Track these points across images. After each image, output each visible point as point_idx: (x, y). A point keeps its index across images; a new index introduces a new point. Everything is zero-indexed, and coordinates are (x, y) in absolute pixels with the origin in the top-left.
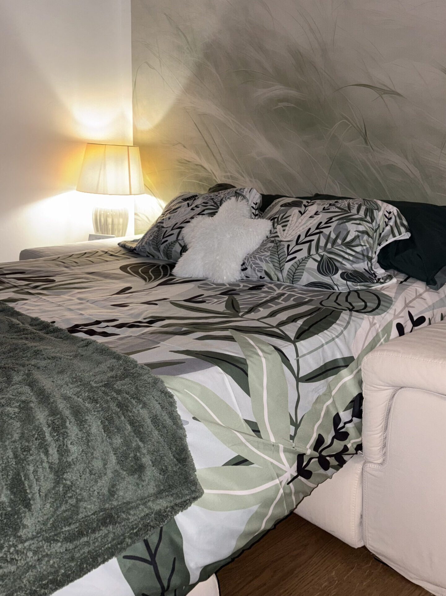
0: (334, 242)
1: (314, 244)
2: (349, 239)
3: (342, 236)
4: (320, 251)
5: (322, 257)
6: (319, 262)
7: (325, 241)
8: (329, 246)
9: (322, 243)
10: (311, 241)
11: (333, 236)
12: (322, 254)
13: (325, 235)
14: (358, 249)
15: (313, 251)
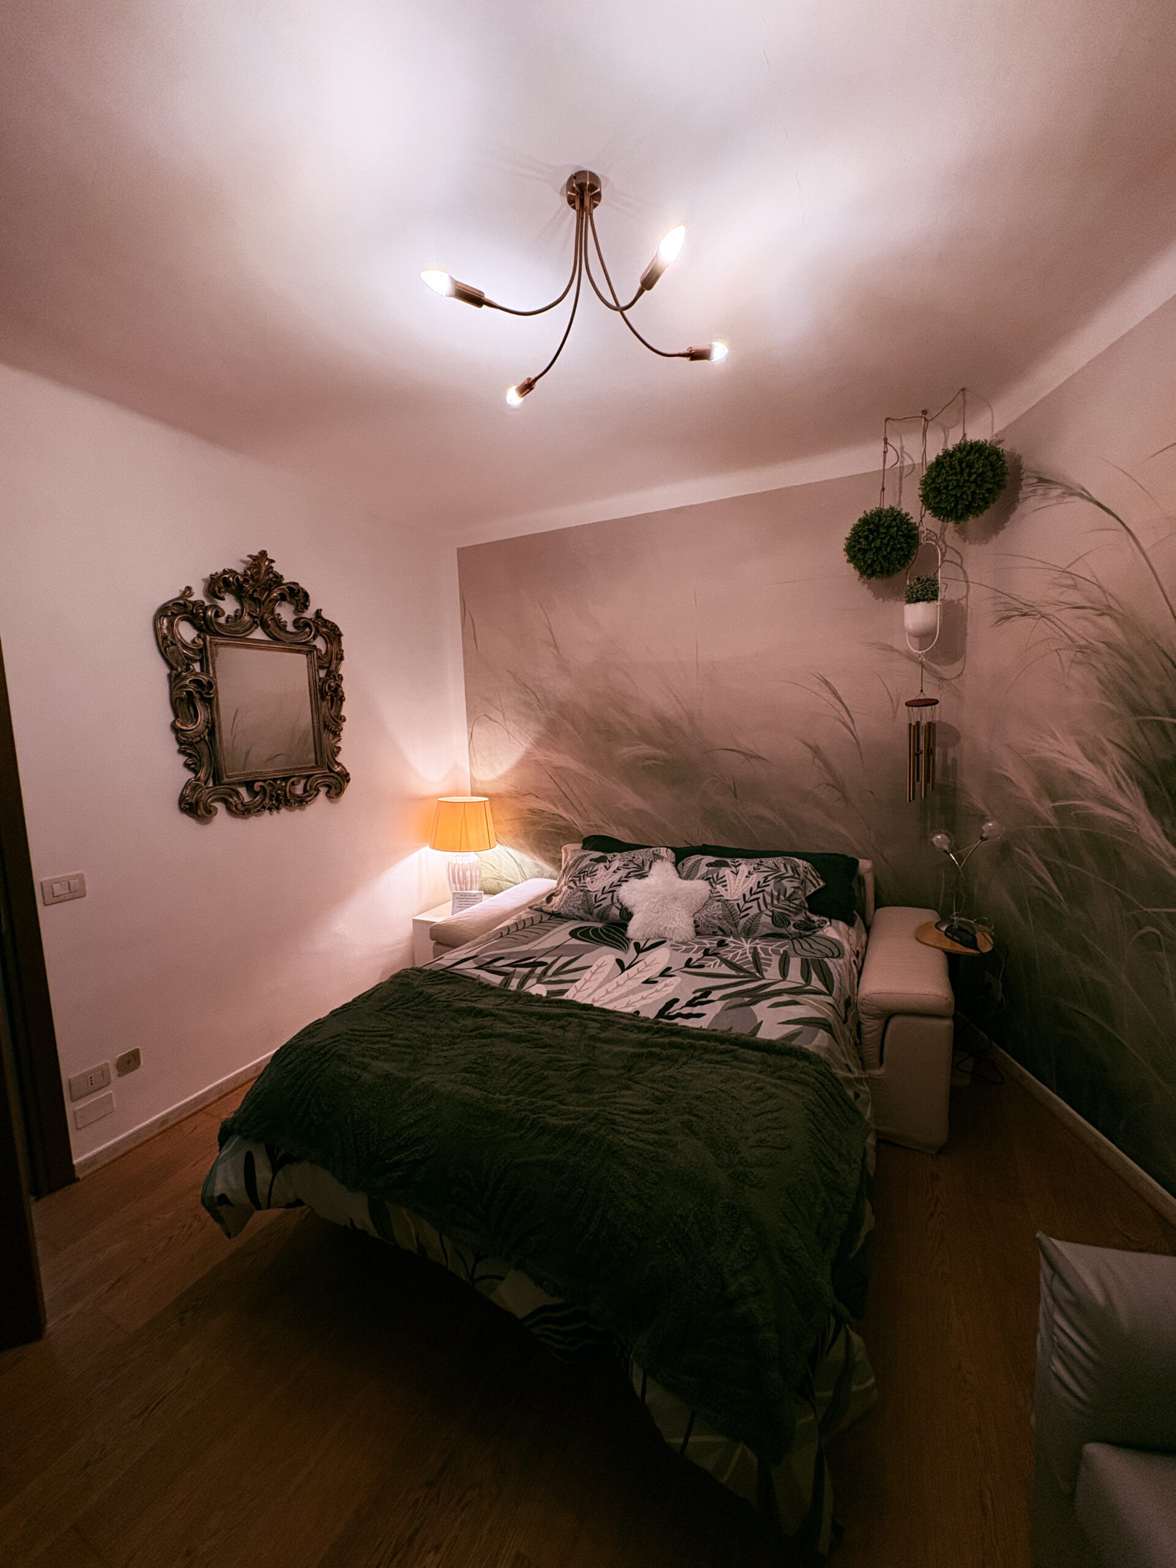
0: (778, 899)
1: (761, 901)
2: (788, 894)
3: (782, 892)
4: (769, 907)
5: (773, 912)
6: (772, 917)
7: (770, 898)
8: (775, 902)
9: (768, 899)
10: (758, 899)
11: (775, 893)
12: (772, 909)
13: (767, 893)
14: (797, 902)
15: (763, 907)
